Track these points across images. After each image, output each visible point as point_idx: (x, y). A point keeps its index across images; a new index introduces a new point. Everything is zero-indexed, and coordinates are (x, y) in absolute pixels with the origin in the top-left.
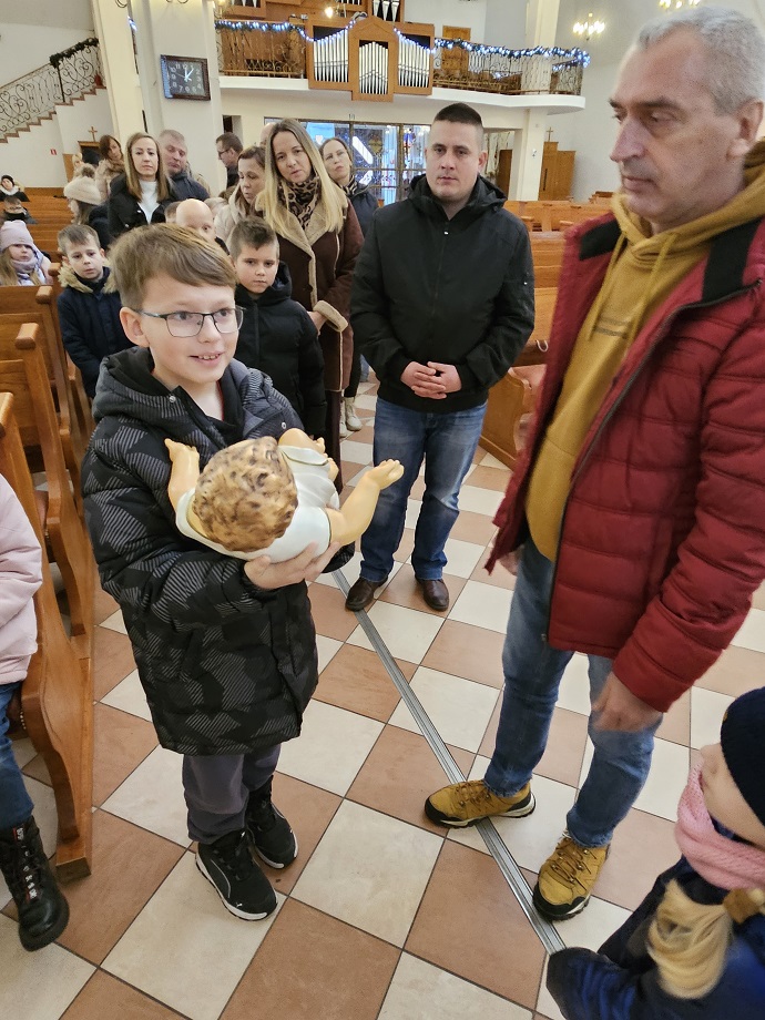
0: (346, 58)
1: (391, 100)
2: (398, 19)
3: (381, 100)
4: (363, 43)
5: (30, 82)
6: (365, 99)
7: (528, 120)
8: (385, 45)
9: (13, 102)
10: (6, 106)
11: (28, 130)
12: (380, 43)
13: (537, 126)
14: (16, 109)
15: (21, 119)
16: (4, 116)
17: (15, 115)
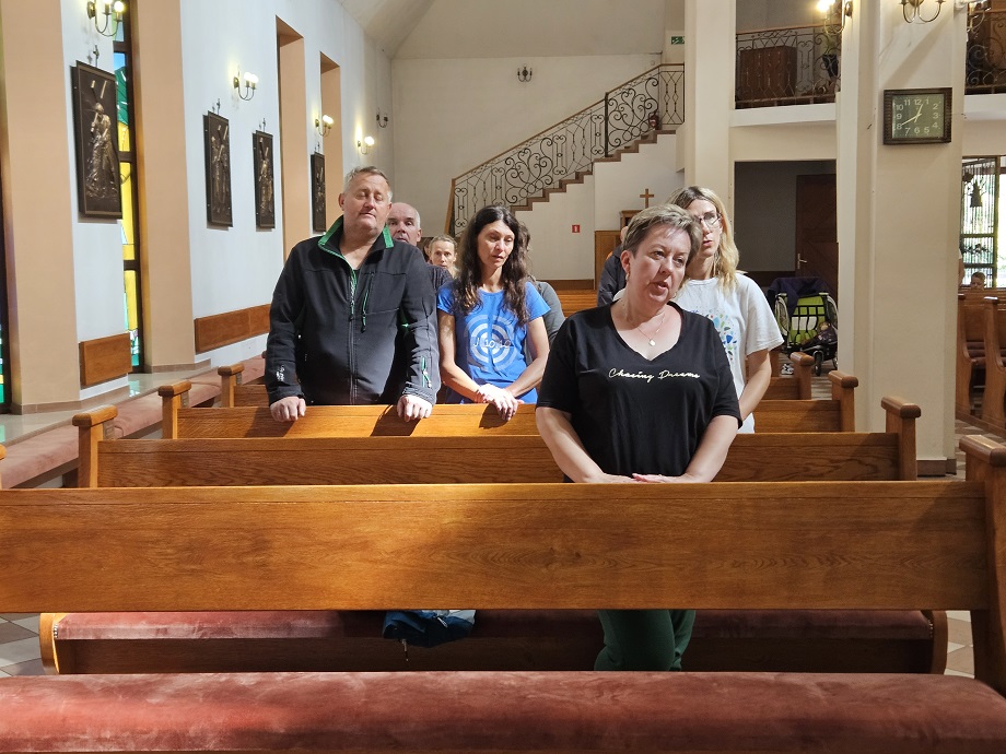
5: (563, 132)
9: (533, 161)
10: (524, 167)
11: (545, 199)
14: (536, 171)
15: (539, 185)
16: (517, 182)
17: (532, 179)
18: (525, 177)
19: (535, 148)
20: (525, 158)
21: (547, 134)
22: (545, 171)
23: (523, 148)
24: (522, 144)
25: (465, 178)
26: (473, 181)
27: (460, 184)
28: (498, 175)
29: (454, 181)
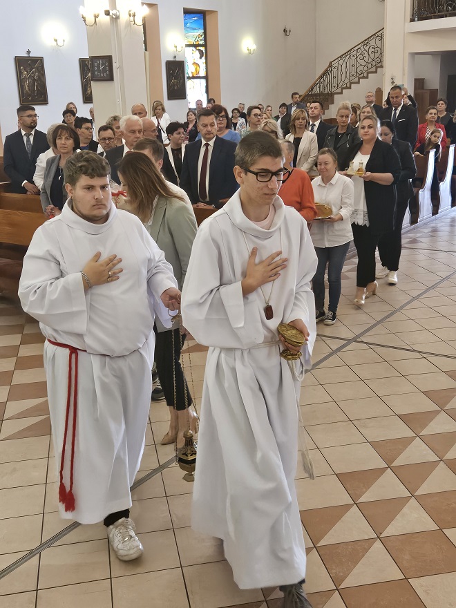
9: (371, 50)
10: (366, 54)
11: (376, 72)
14: (372, 56)
15: (374, 63)
16: (362, 62)
17: (370, 60)
18: (366, 59)
19: (372, 42)
20: (367, 49)
21: (378, 34)
22: (377, 55)
23: (366, 42)
24: (366, 40)
25: (337, 61)
26: (341, 62)
27: (335, 64)
28: (353, 58)
29: (331, 63)
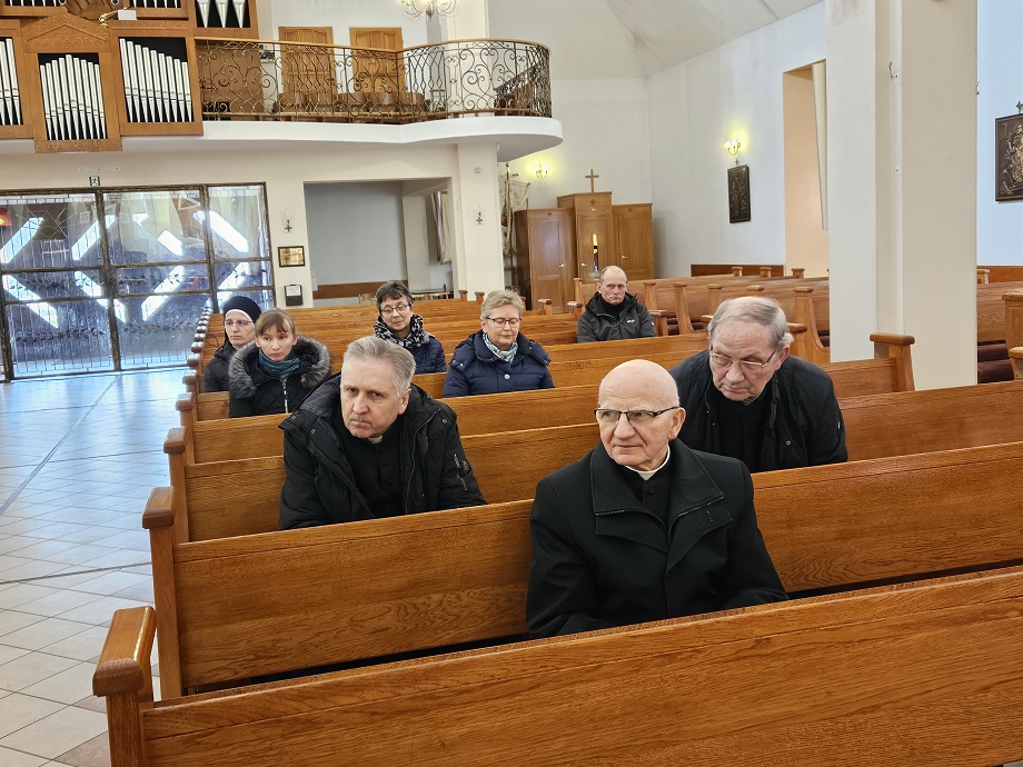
0: (15, 85)
1: (119, 147)
2: (247, 23)
3: (94, 149)
4: (45, 58)
6: (60, 150)
7: (457, 162)
8: (93, 58)
12: (81, 56)
13: (477, 171)
